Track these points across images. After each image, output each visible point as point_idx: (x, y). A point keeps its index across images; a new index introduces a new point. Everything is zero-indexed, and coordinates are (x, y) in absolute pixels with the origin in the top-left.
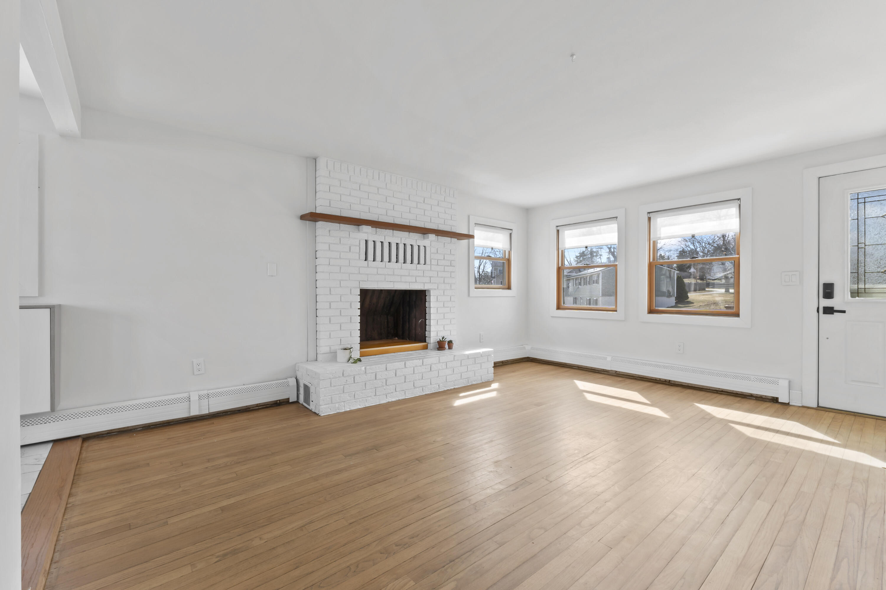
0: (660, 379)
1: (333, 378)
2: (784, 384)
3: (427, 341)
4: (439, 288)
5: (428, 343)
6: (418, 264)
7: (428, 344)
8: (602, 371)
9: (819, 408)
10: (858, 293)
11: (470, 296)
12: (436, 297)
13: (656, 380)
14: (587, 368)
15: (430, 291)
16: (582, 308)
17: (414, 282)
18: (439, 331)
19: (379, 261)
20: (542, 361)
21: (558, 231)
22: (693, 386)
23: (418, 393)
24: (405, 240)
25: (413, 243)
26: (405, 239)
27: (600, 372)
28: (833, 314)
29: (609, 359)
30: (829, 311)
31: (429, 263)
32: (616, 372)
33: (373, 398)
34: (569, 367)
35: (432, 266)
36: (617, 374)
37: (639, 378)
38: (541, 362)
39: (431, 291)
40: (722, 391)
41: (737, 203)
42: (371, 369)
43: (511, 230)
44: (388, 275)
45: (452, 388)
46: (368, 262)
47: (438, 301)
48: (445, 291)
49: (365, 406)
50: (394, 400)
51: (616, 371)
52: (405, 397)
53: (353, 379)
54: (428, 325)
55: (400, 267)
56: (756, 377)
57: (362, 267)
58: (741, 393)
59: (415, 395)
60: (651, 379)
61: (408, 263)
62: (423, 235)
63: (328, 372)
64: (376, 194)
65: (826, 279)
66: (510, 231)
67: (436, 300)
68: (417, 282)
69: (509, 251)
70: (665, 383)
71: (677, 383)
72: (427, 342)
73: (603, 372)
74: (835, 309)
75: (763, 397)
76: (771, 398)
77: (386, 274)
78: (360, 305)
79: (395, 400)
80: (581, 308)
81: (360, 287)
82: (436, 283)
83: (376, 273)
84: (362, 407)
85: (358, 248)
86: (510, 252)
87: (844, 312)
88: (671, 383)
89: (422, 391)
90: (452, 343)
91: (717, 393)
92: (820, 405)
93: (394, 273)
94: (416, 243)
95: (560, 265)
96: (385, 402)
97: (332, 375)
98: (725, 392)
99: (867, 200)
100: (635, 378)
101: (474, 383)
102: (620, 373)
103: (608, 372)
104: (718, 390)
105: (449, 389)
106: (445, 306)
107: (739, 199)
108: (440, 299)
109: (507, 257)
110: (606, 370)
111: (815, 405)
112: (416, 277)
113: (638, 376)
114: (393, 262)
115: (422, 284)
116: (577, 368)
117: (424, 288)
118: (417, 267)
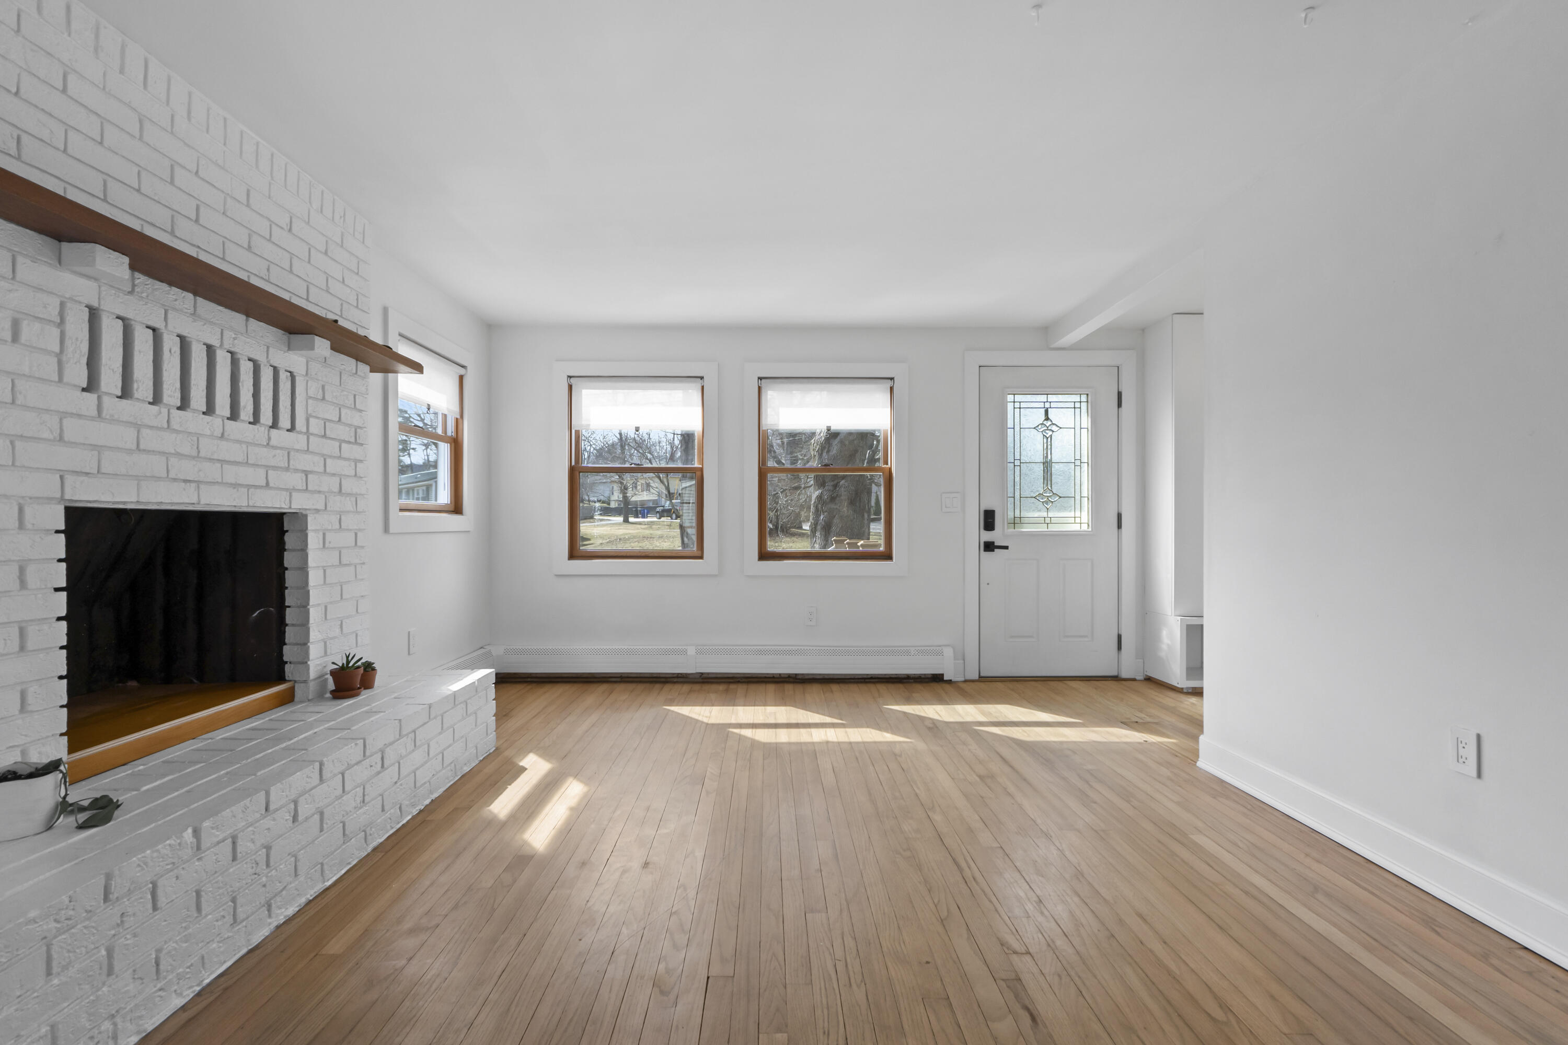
0: (780, 674)
1: (60, 932)
2: (948, 652)
3: (288, 675)
4: (328, 508)
5: (295, 682)
6: (272, 427)
7: (297, 686)
8: (674, 677)
9: (982, 679)
10: (1014, 523)
11: (391, 530)
12: (321, 533)
13: (774, 677)
14: (642, 675)
15: (306, 516)
16: (628, 555)
17: (260, 487)
18: (331, 639)
19: (143, 401)
20: (531, 678)
21: (570, 387)
22: (831, 677)
23: (356, 852)
24: (235, 339)
25: (260, 357)
26: (234, 336)
27: (669, 680)
28: (994, 551)
29: (691, 651)
30: (989, 547)
31: (304, 430)
32: (701, 676)
33: (228, 938)
34: (599, 680)
35: (311, 438)
36: (702, 679)
37: (744, 680)
38: (529, 680)
39: (309, 519)
40: (872, 678)
41: (889, 384)
42: (217, 828)
43: (463, 367)
44: (178, 455)
45: (427, 802)
46: (99, 398)
47: (326, 546)
48: (343, 517)
49: (198, 985)
50: (291, 910)
51: (702, 674)
52: (324, 882)
53: (149, 897)
54: (293, 625)
55: (218, 433)
56: (917, 648)
57: (72, 415)
58: (895, 676)
59: (349, 863)
60: (766, 677)
61: (243, 421)
62: (288, 335)
63: (32, 914)
64: (133, 136)
65: (987, 505)
66: (462, 371)
67: (321, 546)
68: (272, 488)
69: (457, 419)
70: (787, 680)
71: (807, 677)
72: (287, 678)
73: (675, 680)
74: (995, 544)
75: (923, 676)
76: (930, 676)
77: (173, 451)
78: (65, 572)
79: (297, 909)
80: (625, 555)
81: (67, 497)
82: (319, 492)
83: (134, 447)
84: (189, 994)
85: (56, 332)
86: (460, 421)
87: (1006, 548)
88: (799, 679)
89: (364, 841)
90: (374, 669)
91: (866, 683)
92: (982, 675)
93: (199, 452)
94: (267, 357)
95: (573, 463)
96: (267, 934)
97: (56, 921)
98: (875, 678)
99: (1023, 405)
100: (738, 680)
101: (467, 769)
102: (710, 676)
103: (686, 678)
104: (865, 677)
105: (423, 807)
106: (344, 561)
107: (892, 379)
108: (330, 543)
109: (449, 433)
110: (681, 674)
111: (976, 677)
112: (267, 468)
113: (742, 676)
114: (195, 411)
115: (284, 493)
116: (619, 680)
117: (290, 508)
118: (269, 439)
